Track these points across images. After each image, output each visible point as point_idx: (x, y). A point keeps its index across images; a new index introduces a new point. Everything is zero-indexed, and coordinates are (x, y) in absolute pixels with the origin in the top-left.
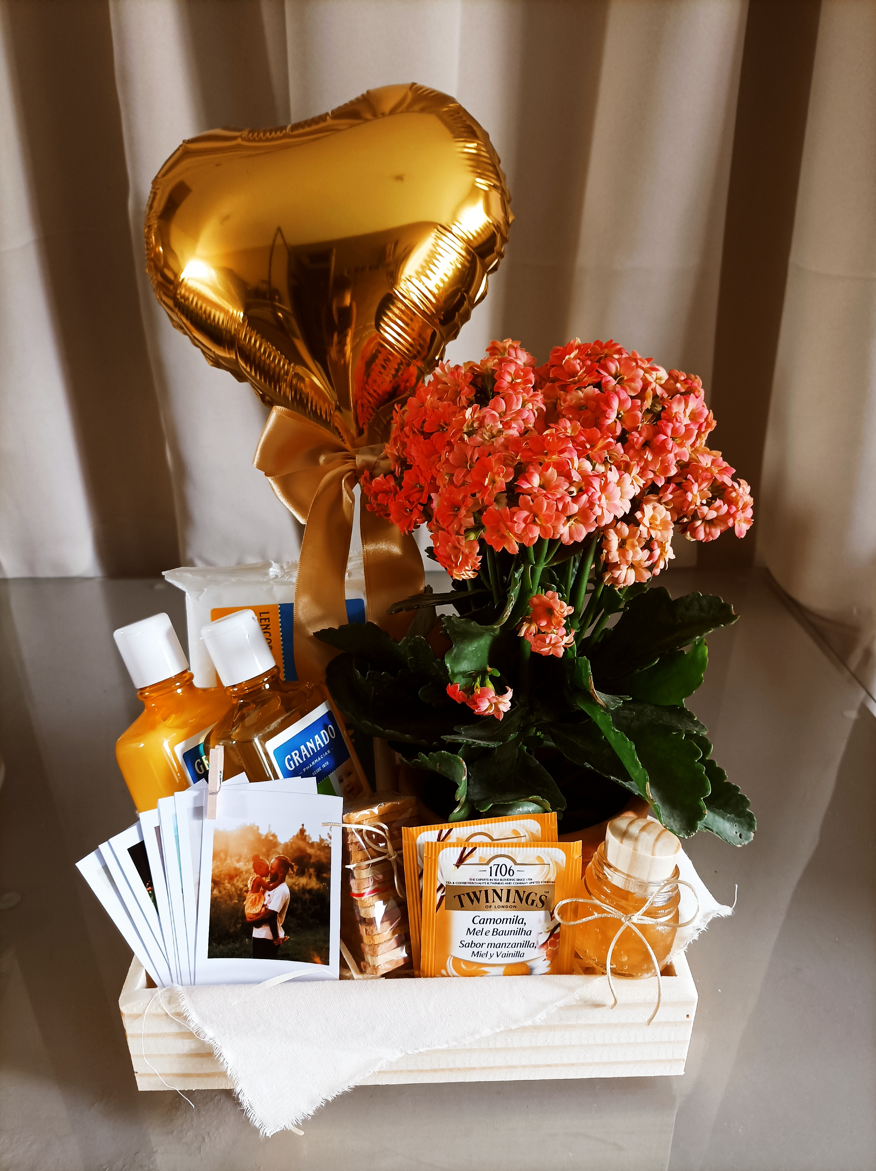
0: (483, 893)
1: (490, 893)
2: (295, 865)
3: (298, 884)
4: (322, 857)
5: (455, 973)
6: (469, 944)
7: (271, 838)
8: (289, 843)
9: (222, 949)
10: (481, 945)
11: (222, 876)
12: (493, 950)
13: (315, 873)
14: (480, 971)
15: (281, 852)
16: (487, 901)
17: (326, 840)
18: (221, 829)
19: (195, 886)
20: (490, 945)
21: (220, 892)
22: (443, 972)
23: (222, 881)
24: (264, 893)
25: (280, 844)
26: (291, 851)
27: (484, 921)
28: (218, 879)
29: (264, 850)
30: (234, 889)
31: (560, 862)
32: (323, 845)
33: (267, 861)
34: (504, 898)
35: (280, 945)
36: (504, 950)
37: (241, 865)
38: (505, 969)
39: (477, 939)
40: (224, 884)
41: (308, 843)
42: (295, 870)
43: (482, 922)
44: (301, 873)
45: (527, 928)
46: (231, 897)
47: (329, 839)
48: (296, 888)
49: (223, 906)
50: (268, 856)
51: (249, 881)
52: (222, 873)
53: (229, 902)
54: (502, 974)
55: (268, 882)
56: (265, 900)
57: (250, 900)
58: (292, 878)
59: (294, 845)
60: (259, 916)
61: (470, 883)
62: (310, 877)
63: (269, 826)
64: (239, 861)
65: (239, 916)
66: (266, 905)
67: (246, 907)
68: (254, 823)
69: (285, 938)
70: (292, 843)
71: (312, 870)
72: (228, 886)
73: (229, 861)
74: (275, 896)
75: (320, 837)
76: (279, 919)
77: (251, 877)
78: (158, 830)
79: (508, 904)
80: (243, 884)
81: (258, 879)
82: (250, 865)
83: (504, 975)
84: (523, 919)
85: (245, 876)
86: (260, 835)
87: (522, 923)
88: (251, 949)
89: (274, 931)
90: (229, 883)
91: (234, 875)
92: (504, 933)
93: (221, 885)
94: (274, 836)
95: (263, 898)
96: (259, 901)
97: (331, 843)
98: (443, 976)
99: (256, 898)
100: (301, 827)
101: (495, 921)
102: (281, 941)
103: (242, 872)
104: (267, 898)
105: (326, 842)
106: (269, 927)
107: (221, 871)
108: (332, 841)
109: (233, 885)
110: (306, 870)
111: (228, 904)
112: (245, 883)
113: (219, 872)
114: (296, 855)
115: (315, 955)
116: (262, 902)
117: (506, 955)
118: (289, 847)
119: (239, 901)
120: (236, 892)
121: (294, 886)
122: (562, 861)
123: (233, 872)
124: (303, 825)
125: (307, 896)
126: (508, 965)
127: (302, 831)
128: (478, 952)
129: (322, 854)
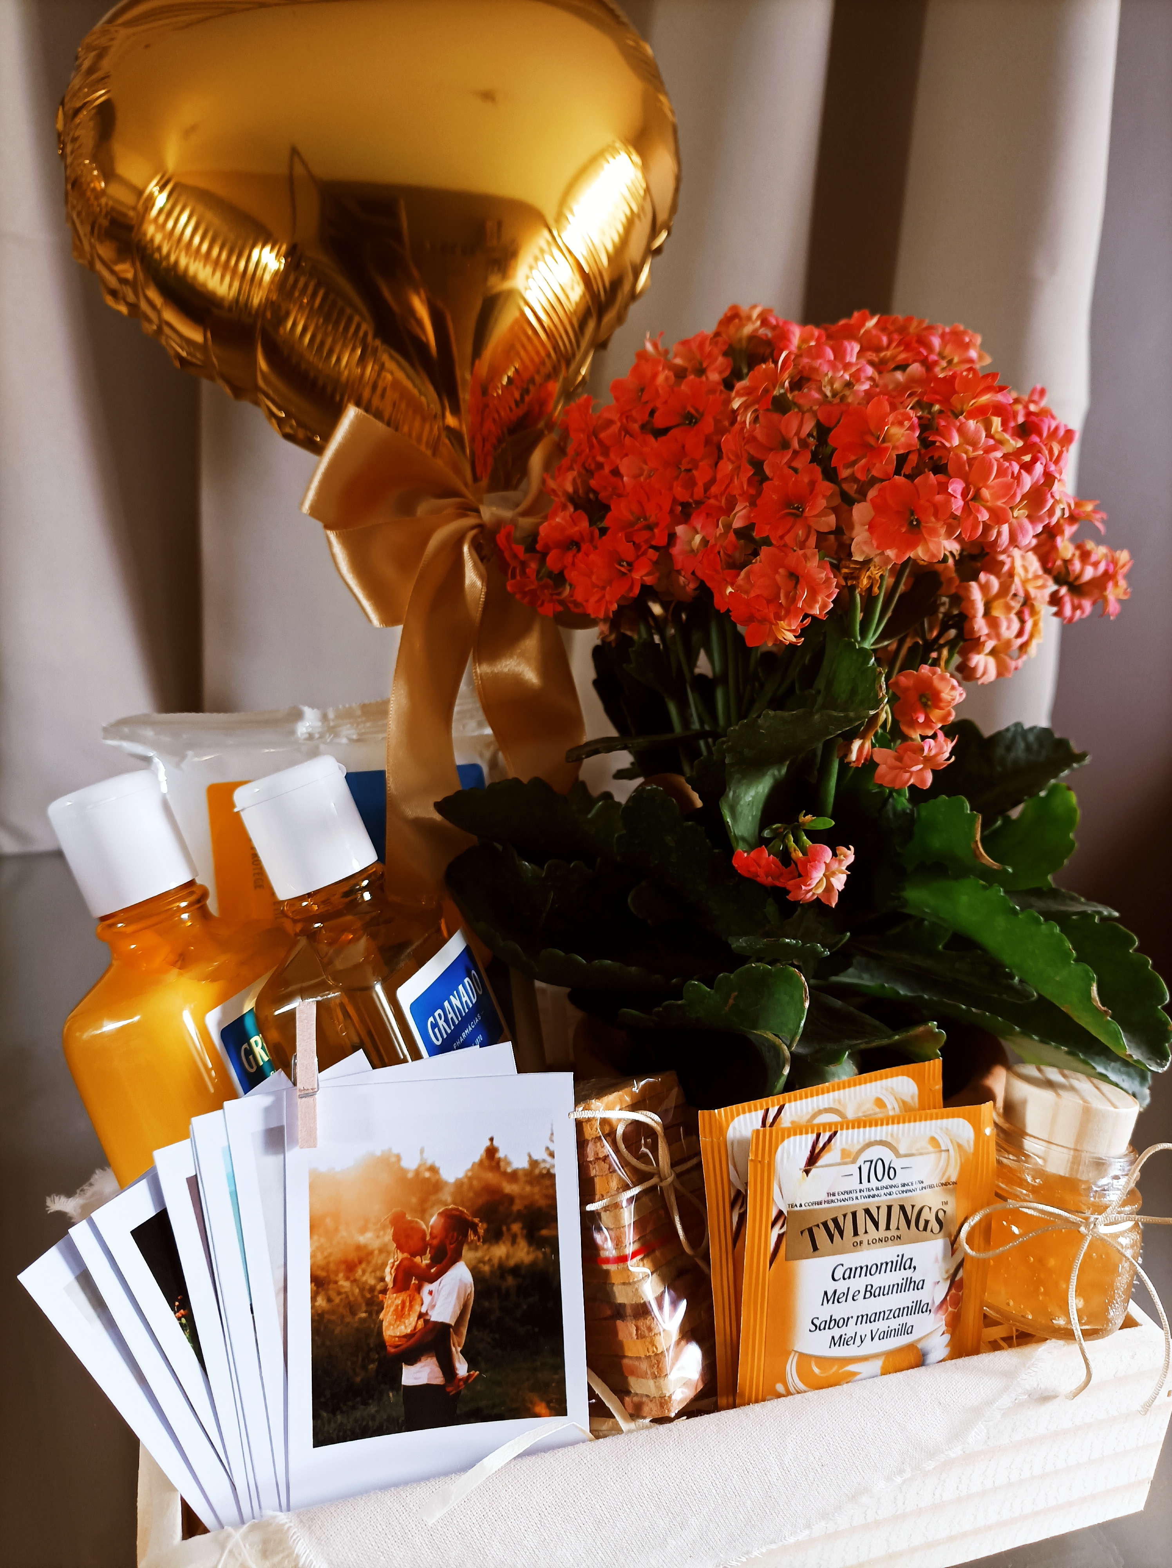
0: (850, 1217)
1: (861, 1216)
2: (480, 1221)
3: (490, 1260)
4: (537, 1197)
5: (801, 1386)
6: (826, 1322)
7: (427, 1175)
8: (465, 1180)
9: (341, 1423)
10: (846, 1322)
11: (332, 1266)
12: (865, 1329)
13: (525, 1232)
14: (843, 1373)
15: (449, 1199)
16: (856, 1233)
17: (544, 1161)
18: (323, 1168)
19: (277, 1294)
20: (860, 1318)
21: (329, 1300)
22: (780, 1388)
23: (332, 1277)
24: (419, 1289)
25: (446, 1183)
26: (471, 1194)
27: (851, 1273)
28: (323, 1274)
29: (414, 1200)
30: (357, 1291)
31: (965, 1144)
32: (537, 1171)
33: (422, 1223)
34: (882, 1224)
35: (459, 1393)
36: (882, 1325)
37: (368, 1239)
38: (884, 1363)
39: (838, 1311)
40: (336, 1282)
41: (505, 1173)
42: (481, 1232)
43: (846, 1276)
44: (494, 1236)
45: (917, 1278)
46: (352, 1308)
47: (549, 1159)
48: (487, 1268)
49: (337, 1331)
50: (423, 1212)
51: (388, 1270)
52: (332, 1259)
53: (348, 1319)
54: (879, 1372)
55: (427, 1265)
56: (422, 1304)
57: (392, 1309)
58: (476, 1249)
59: (475, 1183)
60: (413, 1340)
61: (828, 1202)
62: (514, 1242)
63: (422, 1151)
64: (363, 1231)
65: (372, 1346)
66: (427, 1313)
67: (385, 1324)
68: (390, 1149)
69: (469, 1377)
70: (470, 1179)
71: (516, 1227)
72: (345, 1284)
73: (343, 1233)
74: (444, 1293)
75: (530, 1156)
76: (454, 1338)
77: (391, 1261)
78: (194, 1183)
79: (889, 1234)
80: (376, 1278)
81: (406, 1263)
82: (388, 1236)
83: (884, 1373)
84: (911, 1260)
85: (377, 1260)
86: (404, 1171)
87: (910, 1268)
88: (400, 1412)
89: (447, 1367)
90: (347, 1278)
91: (356, 1260)
92: (883, 1292)
93: (332, 1286)
94: (433, 1169)
95: (418, 1301)
96: (411, 1307)
97: (553, 1166)
98: (779, 1396)
99: (403, 1303)
100: (488, 1143)
101: (868, 1270)
102: (461, 1383)
103: (371, 1253)
104: (427, 1299)
105: (542, 1165)
106: (434, 1359)
107: (330, 1255)
108: (556, 1161)
109: (355, 1281)
110: (504, 1228)
111: (348, 1323)
112: (378, 1274)
113: (326, 1258)
114: (480, 1201)
115: (536, 1399)
116: (417, 1308)
117: (886, 1335)
118: (465, 1187)
119: (370, 1313)
120: (363, 1296)
121: (481, 1265)
122: (968, 1142)
123: (353, 1256)
124: (492, 1139)
125: (510, 1281)
126: (889, 1354)
127: (491, 1151)
128: (841, 1336)
129: (535, 1192)
